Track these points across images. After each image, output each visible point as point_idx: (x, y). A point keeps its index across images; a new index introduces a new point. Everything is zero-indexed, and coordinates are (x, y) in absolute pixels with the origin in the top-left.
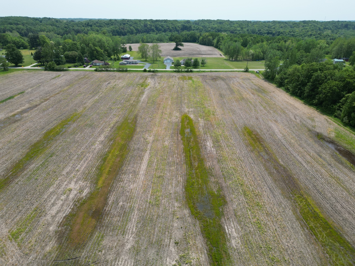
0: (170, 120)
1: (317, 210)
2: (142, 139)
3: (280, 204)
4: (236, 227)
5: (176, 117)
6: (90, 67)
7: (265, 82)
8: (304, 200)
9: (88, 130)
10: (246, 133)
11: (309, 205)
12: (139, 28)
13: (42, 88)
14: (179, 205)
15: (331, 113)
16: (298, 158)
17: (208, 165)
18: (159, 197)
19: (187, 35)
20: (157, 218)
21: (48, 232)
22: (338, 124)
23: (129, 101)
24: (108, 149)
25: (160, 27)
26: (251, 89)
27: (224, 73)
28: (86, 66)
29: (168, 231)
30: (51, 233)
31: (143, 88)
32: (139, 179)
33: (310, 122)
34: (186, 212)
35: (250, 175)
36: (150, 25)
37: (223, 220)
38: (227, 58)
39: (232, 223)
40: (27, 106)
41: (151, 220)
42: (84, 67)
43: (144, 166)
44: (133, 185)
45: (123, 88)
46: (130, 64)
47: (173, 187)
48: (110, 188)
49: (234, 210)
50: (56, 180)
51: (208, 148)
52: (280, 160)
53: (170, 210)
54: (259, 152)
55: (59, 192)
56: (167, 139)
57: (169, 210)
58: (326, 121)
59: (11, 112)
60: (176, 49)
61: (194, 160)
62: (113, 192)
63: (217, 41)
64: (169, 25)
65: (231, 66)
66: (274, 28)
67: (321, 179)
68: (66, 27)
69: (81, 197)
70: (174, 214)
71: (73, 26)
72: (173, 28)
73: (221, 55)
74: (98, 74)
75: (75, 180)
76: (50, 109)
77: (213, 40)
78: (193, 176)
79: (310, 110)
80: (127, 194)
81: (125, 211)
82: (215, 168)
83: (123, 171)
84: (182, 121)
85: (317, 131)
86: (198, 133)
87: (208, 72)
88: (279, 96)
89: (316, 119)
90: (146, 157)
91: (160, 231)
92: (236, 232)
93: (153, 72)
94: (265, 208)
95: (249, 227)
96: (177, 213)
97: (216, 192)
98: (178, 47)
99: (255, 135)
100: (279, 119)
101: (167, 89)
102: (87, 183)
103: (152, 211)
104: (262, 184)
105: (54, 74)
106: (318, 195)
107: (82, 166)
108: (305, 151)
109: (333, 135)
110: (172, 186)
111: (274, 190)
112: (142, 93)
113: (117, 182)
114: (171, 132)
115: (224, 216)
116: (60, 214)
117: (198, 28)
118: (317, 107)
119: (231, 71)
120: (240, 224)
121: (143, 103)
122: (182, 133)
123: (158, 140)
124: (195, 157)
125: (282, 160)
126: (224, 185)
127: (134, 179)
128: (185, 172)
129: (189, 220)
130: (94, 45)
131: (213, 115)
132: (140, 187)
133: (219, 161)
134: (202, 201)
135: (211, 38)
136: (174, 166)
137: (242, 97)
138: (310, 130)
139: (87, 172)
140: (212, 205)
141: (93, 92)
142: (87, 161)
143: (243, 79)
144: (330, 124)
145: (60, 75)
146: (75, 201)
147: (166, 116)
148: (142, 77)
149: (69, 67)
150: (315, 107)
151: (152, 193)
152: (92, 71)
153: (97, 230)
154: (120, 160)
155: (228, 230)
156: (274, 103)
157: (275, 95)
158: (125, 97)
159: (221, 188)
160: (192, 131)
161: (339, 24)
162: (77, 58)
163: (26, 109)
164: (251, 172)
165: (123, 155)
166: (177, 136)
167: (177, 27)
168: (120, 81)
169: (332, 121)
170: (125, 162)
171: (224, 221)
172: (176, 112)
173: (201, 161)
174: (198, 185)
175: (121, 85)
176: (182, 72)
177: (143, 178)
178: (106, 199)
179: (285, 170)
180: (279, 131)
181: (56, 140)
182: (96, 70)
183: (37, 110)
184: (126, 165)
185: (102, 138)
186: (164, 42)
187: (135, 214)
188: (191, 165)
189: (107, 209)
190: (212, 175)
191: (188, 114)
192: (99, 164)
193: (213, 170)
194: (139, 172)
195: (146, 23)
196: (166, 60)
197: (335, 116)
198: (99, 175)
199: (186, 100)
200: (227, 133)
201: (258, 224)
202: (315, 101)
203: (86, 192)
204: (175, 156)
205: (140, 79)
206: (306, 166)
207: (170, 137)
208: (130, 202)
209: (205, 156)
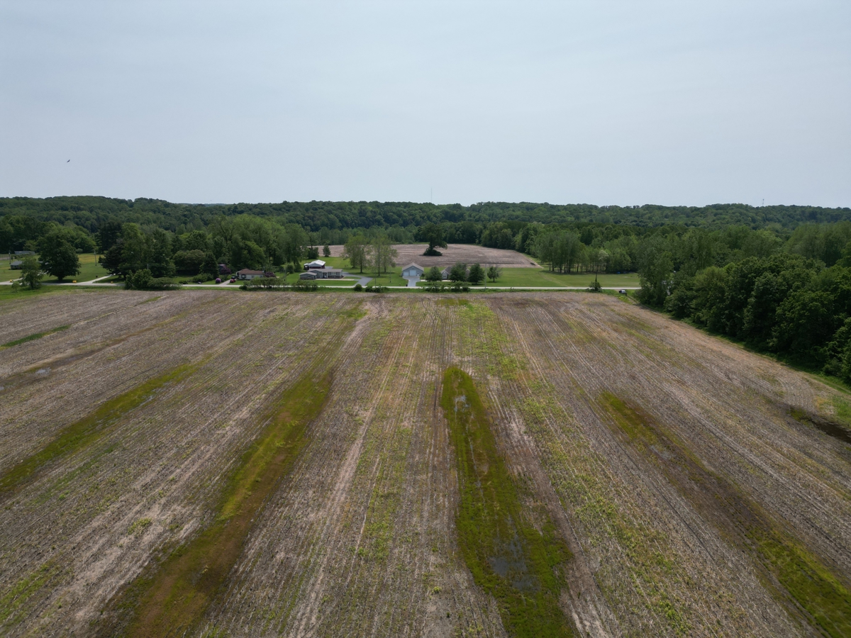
0: (415, 378)
1: (829, 577)
2: (346, 416)
3: (721, 562)
4: (603, 616)
5: (431, 371)
6: (232, 282)
7: (643, 310)
8: (786, 553)
9: (209, 399)
10: (607, 405)
11: (801, 564)
12: (348, 218)
13: (112, 320)
14: (439, 560)
15: (817, 366)
16: (752, 457)
17: (515, 471)
18: (386, 540)
19: (456, 228)
20: (379, 591)
21: (70, 624)
22: (840, 389)
23: (316, 342)
24: (257, 436)
25: (395, 217)
26: (609, 323)
27: (544, 294)
28: (222, 281)
29: (410, 625)
30: (77, 627)
31: (352, 319)
32: (333, 500)
33: (766, 384)
34: (461, 577)
35: (629, 493)
36: (371, 211)
37: (565, 597)
38: (548, 269)
39: (591, 607)
40: (70, 352)
41: (364, 597)
42: (218, 282)
43: (347, 472)
44: (317, 514)
45: (304, 319)
46: (324, 278)
47: (425, 520)
48: (256, 521)
49: (596, 574)
50: (113, 502)
51: (515, 435)
52: (705, 463)
53: (417, 572)
54: (646, 445)
55: (115, 528)
56: (407, 415)
57: (413, 571)
58: (807, 383)
59: (28, 362)
60: (431, 253)
61: (480, 460)
62: (261, 530)
63: (523, 237)
64: (413, 212)
65: (558, 282)
66: (650, 218)
67: (823, 504)
68: (185, 216)
69: (173, 540)
70: (427, 581)
71: (202, 214)
72: (423, 218)
73: (532, 264)
74: (248, 295)
75: (163, 501)
76: (123, 359)
77: (514, 236)
78: (477, 494)
79: (762, 361)
80: (300, 533)
81: (290, 574)
82: (534, 477)
83: (291, 482)
84: (446, 381)
85: (790, 403)
86: (486, 405)
87: (506, 291)
88: (680, 335)
89: (782, 380)
90: (355, 452)
91: (387, 624)
92: (604, 629)
93: (377, 291)
94: (680, 571)
95: (640, 617)
96: (435, 579)
97: (542, 530)
98: (434, 249)
99: (631, 409)
100: (687, 377)
101: (408, 321)
102: (194, 509)
103: (366, 574)
104: (665, 513)
105: (146, 295)
106: (821, 541)
107: (186, 472)
108: (766, 443)
109: (830, 412)
110: (421, 516)
111: (700, 528)
112: (350, 328)
113: (275, 507)
114: (416, 401)
115: (568, 589)
116: (112, 580)
117: (480, 217)
118: (779, 356)
120: (615, 609)
121: (350, 345)
122: (446, 402)
123: (384, 417)
124: (480, 455)
125: (709, 462)
126: (561, 515)
127: (320, 500)
128: (454, 486)
129: (471, 597)
130: (244, 238)
131: (522, 369)
132: (335, 517)
133: (544, 462)
134: (502, 552)
135: (508, 231)
136: (427, 474)
137: (591, 336)
138: (769, 401)
139: (197, 484)
140: (532, 563)
141: (233, 327)
142: (200, 461)
143: (589, 304)
144: (818, 389)
145: (159, 297)
146: (154, 551)
147: (407, 372)
148: (350, 301)
149: (181, 283)
150: (772, 354)
151: (366, 530)
152: (234, 290)
153: (210, 620)
154: (285, 460)
155: (581, 623)
156: (669, 347)
157: (670, 333)
158: (308, 336)
159: (555, 523)
160: (472, 400)
161: (795, 212)
162: (203, 264)
163: (66, 358)
164: (630, 488)
165: (293, 448)
166: (434, 409)
167: (432, 217)
168: (300, 307)
169: (822, 384)
170: (298, 463)
171: (569, 602)
172: (431, 362)
173: (498, 460)
174: (492, 515)
175: (299, 314)
176: (443, 291)
177: (342, 499)
178: (242, 544)
179: (721, 483)
180: (693, 402)
181: (128, 418)
182: (244, 288)
183: (93, 359)
184: (299, 469)
185: (244, 413)
186: (403, 243)
187: (319, 582)
188: (471, 472)
189: (241, 569)
190: (527, 493)
191: (461, 367)
192: (229, 467)
193: (530, 483)
194: (333, 484)
195: (363, 208)
196: (407, 270)
197: (828, 373)
198: (229, 491)
199: (455, 340)
200: (560, 406)
201: (667, 609)
202: (772, 342)
203: (188, 528)
204: (430, 452)
205: (345, 304)
206: (775, 475)
207: (414, 412)
208: (306, 552)
209: (508, 451)
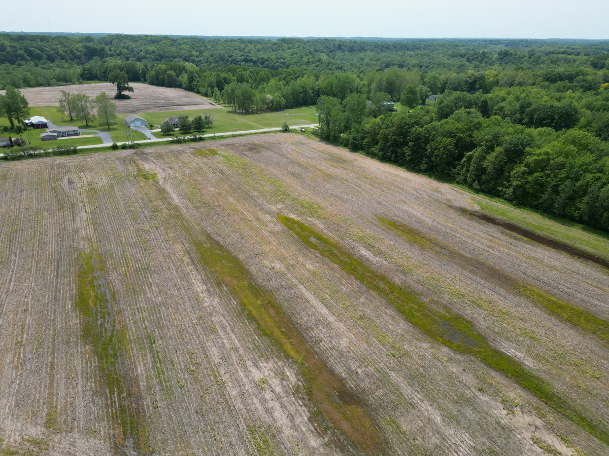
0: (269, 229)
1: (554, 299)
2: (267, 270)
3: (519, 305)
4: (511, 346)
5: (271, 221)
8: (533, 292)
10: (388, 226)
11: (541, 296)
14: (427, 345)
17: (397, 282)
18: (394, 344)
20: (425, 371)
21: (317, 451)
24: (235, 301)
27: (256, 136)
29: (456, 381)
30: (322, 450)
32: (340, 329)
33: (438, 195)
34: (446, 350)
35: (456, 280)
37: (491, 343)
39: (503, 344)
41: (422, 376)
43: (323, 310)
44: (343, 340)
45: (113, 187)
46: (63, 136)
47: (395, 325)
48: (318, 356)
50: (220, 376)
51: (371, 259)
52: (463, 253)
54: (431, 248)
56: (301, 259)
57: (425, 355)
58: (453, 191)
60: (120, 97)
61: (374, 280)
62: (329, 360)
63: (189, 79)
66: (249, 52)
67: (522, 263)
69: (293, 384)
70: (436, 358)
73: (212, 104)
75: (249, 363)
77: (178, 77)
78: (398, 302)
79: (424, 179)
80: (351, 355)
81: (378, 379)
82: (409, 283)
83: (301, 325)
84: (289, 227)
85: (458, 205)
86: (332, 241)
87: (229, 137)
88: (369, 165)
89: (442, 191)
91: (448, 385)
93: (132, 147)
94: (513, 315)
95: (522, 341)
96: (438, 355)
97: (446, 313)
98: (122, 93)
99: (401, 226)
101: (199, 178)
102: (275, 362)
103: (408, 364)
104: (479, 287)
107: (231, 340)
108: (473, 234)
110: (391, 324)
111: (497, 290)
112: (162, 191)
113: (316, 344)
114: (293, 248)
115: (487, 339)
118: (428, 174)
119: (264, 133)
120: (512, 342)
121: (187, 208)
124: (370, 277)
126: (444, 302)
127: (333, 332)
128: (383, 301)
129: (460, 357)
131: (321, 209)
132: (355, 339)
133: (404, 273)
134: (445, 331)
135: (172, 73)
136: (362, 297)
137: (326, 173)
138: (450, 206)
139: (250, 345)
141: (62, 206)
142: (227, 329)
144: (461, 194)
146: (294, 394)
147: (258, 225)
150: (424, 173)
151: (379, 342)
153: (376, 416)
154: (276, 312)
155: (508, 352)
156: (373, 176)
157: (362, 164)
158: (141, 204)
159: (446, 307)
165: (270, 302)
166: (310, 251)
168: (89, 174)
170: (287, 312)
171: (494, 345)
172: (261, 214)
173: (383, 279)
174: (418, 312)
175: (102, 182)
176: (185, 141)
177: (343, 327)
179: (480, 263)
180: (422, 214)
184: (294, 315)
187: (396, 377)
188: (379, 289)
189: (352, 386)
190: (418, 295)
191: (284, 214)
192: (253, 328)
193: (411, 287)
196: (133, 121)
197: (458, 183)
198: (277, 343)
199: (252, 191)
202: (423, 167)
203: (291, 375)
204: (345, 282)
206: (493, 252)
207: (303, 257)
208: (368, 364)
209: (380, 271)
